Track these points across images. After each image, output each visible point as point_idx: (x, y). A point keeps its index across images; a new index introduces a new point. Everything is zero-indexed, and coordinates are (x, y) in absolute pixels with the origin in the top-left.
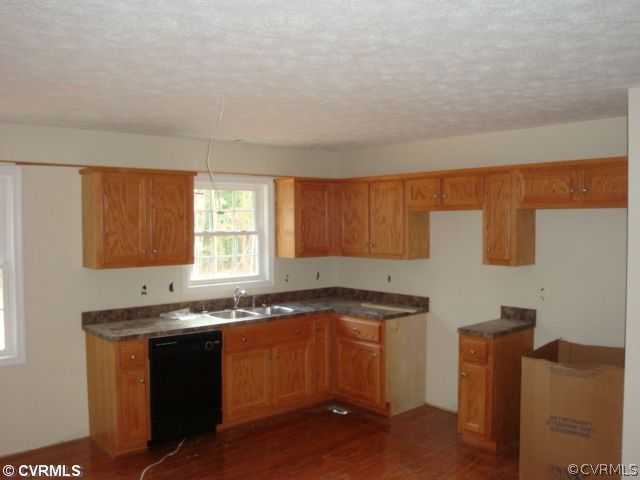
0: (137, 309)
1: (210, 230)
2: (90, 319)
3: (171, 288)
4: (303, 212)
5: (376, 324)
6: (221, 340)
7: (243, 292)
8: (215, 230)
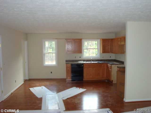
0: (74, 60)
1: (88, 48)
2: (67, 61)
3: (80, 57)
4: (103, 45)
5: (110, 65)
6: (83, 65)
7: (91, 59)
8: (89, 48)
